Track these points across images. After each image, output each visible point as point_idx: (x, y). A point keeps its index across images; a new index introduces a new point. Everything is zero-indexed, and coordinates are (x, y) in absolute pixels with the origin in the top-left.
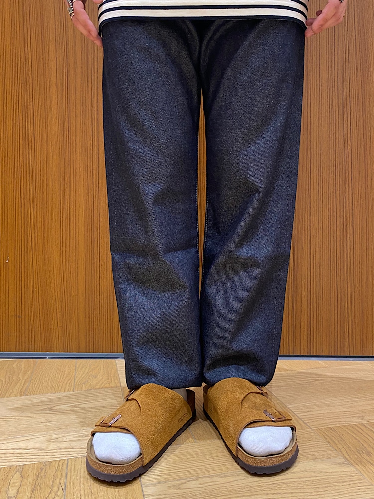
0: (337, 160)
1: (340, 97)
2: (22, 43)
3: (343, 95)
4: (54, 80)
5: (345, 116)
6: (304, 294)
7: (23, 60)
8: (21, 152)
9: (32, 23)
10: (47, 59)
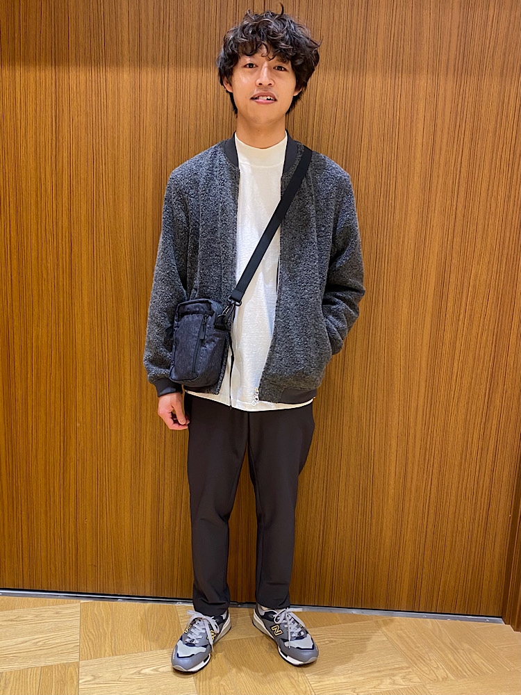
0: (362, 460)
1: (368, 411)
2: (100, 345)
3: (370, 410)
4: (128, 377)
5: (371, 427)
6: (330, 561)
7: (100, 358)
8: (98, 436)
9: (109, 328)
10: (122, 360)
